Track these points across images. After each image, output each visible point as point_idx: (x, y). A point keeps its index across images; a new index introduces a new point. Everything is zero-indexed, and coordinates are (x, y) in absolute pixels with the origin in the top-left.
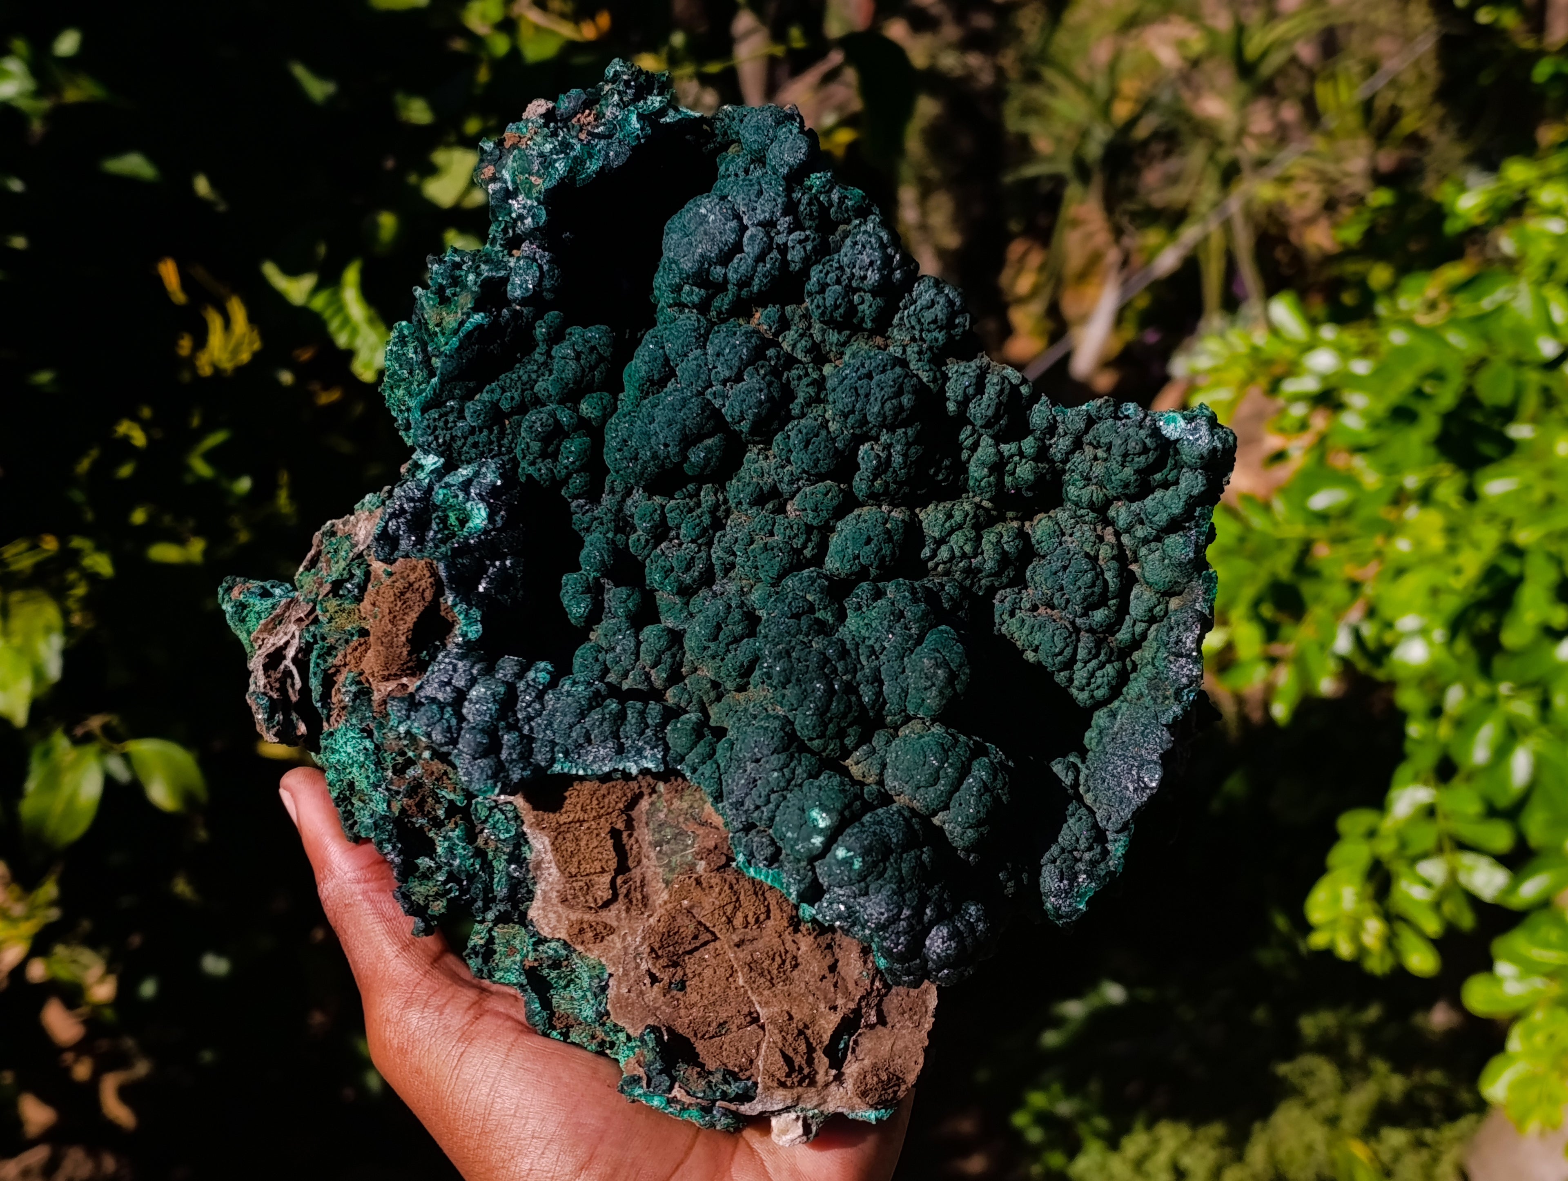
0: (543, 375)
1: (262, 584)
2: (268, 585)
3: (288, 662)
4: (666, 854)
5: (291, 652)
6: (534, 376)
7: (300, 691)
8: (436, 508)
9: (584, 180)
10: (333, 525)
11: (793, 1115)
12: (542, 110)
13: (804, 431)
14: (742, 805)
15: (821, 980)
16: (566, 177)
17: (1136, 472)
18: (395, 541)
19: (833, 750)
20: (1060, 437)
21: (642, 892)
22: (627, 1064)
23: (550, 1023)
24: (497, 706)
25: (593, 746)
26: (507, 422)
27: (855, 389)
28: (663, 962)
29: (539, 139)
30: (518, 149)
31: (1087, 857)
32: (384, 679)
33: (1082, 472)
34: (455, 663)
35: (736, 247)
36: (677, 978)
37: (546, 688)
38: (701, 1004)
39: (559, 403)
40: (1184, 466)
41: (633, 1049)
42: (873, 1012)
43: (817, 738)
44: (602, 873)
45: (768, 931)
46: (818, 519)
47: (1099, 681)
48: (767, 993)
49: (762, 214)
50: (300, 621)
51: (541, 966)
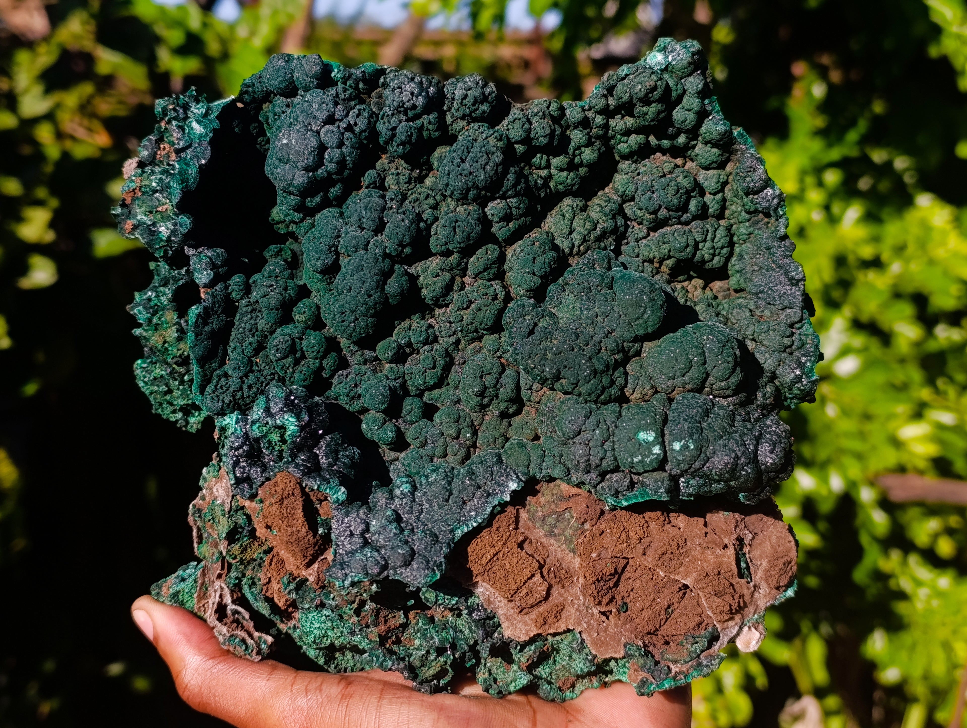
0: (257, 317)
1: (176, 575)
2: (180, 572)
3: (231, 607)
4: (560, 535)
5: (228, 599)
6: (252, 322)
7: (251, 618)
8: (257, 440)
9: (194, 182)
10: (194, 506)
11: (746, 629)
12: (135, 165)
13: (447, 224)
14: (590, 465)
15: (706, 536)
16: (183, 188)
17: (659, 101)
18: (248, 480)
19: (615, 393)
20: (593, 119)
21: (563, 568)
22: (630, 677)
23: (561, 691)
24: (395, 525)
25: (469, 504)
26: (258, 360)
27: (461, 174)
28: (605, 600)
29: (146, 183)
30: (137, 198)
31: (794, 347)
32: (309, 565)
33: (621, 130)
34: (346, 520)
35: (322, 148)
36: (619, 603)
37: (413, 494)
38: (646, 606)
39: (280, 326)
40: (681, 79)
41: (624, 666)
42: (747, 532)
43: (602, 393)
44: (533, 576)
45: (654, 532)
46: (492, 272)
47: (719, 245)
48: (682, 569)
49: (322, 115)
50: (219, 576)
51: (533, 661)
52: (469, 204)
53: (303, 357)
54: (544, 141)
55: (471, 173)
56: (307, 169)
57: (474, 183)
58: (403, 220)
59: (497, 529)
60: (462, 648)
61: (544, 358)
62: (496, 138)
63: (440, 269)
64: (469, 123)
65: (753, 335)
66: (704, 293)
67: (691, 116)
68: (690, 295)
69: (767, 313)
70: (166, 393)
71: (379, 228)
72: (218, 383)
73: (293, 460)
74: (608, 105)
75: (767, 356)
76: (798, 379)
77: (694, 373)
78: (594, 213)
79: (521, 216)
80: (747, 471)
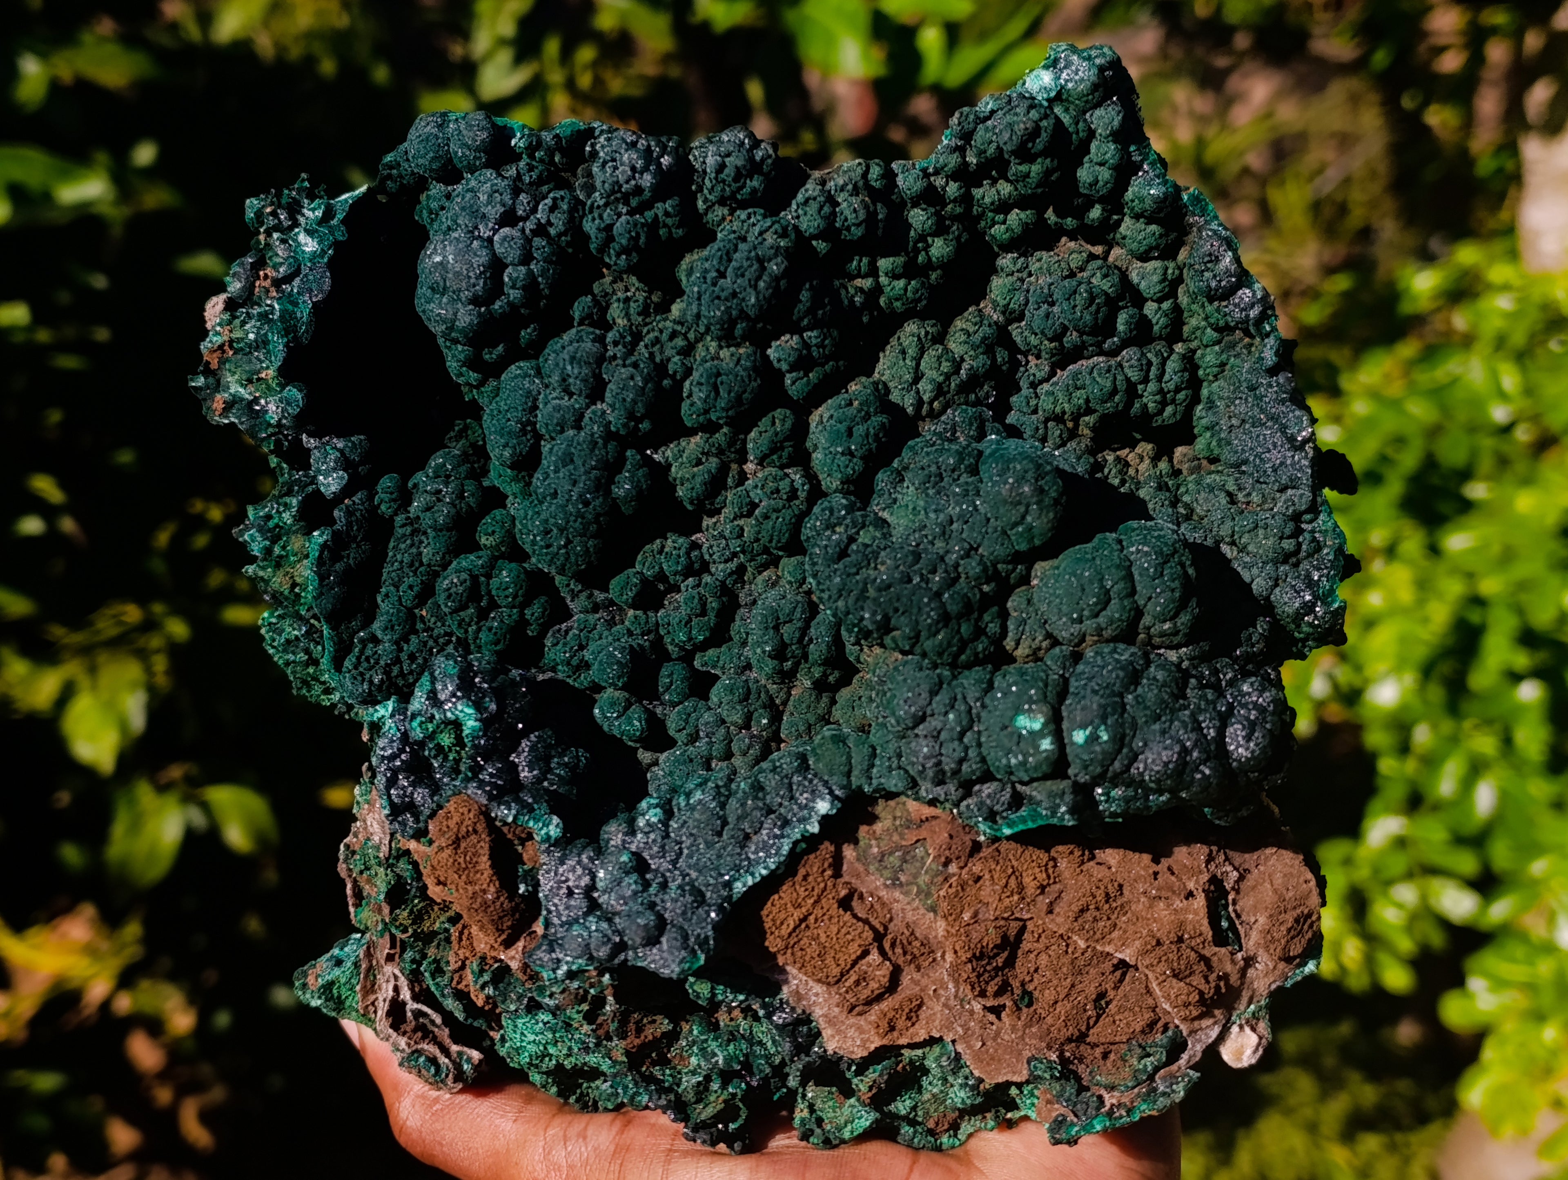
0: (421, 542)
1: (328, 955)
2: (336, 951)
3: (411, 1006)
4: (909, 884)
5: (406, 994)
6: (414, 550)
7: (445, 1023)
8: (422, 744)
9: (306, 331)
10: (347, 847)
11: (1235, 1029)
12: (221, 306)
13: (703, 380)
14: (944, 772)
15: (1156, 879)
16: (288, 342)
17: (1044, 153)
18: (411, 807)
19: (984, 649)
20: (944, 189)
21: (917, 939)
22: (1039, 1114)
23: (933, 1135)
24: (634, 877)
25: (755, 838)
26: (424, 613)
27: (718, 298)
28: (991, 988)
29: (238, 334)
30: (227, 360)
31: (1303, 554)
32: (508, 944)
33: (992, 203)
34: (561, 870)
35: (496, 266)
36: (1018, 991)
37: (665, 822)
38: (1061, 997)
39: (457, 556)
40: (1084, 113)
41: (1032, 1095)
42: (1229, 868)
43: (961, 651)
44: (865, 953)
45: (1067, 874)
46: (785, 454)
47: (1171, 386)
48: (1115, 934)
49: (494, 212)
50: (390, 958)
51: (879, 1088)
52: (738, 346)
53: (493, 605)
54: (857, 232)
55: (734, 294)
56: (475, 301)
57: (742, 311)
58: (632, 378)
59: (805, 878)
60: (761, 1071)
61: (862, 596)
62: (776, 233)
63: (703, 453)
64: (732, 212)
65: (1233, 536)
66: (1155, 466)
67: (1105, 174)
68: (1131, 472)
69: (1256, 498)
70: (307, 664)
71: (596, 391)
72: (362, 652)
73: (475, 776)
74: (965, 164)
75: (1255, 571)
76: (1309, 608)
77: (1114, 610)
78: (956, 345)
79: (827, 359)
80: (1203, 773)
